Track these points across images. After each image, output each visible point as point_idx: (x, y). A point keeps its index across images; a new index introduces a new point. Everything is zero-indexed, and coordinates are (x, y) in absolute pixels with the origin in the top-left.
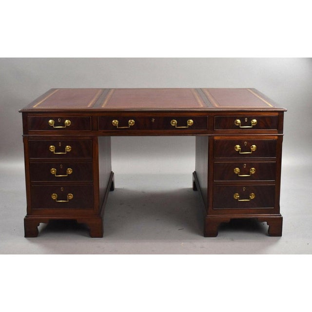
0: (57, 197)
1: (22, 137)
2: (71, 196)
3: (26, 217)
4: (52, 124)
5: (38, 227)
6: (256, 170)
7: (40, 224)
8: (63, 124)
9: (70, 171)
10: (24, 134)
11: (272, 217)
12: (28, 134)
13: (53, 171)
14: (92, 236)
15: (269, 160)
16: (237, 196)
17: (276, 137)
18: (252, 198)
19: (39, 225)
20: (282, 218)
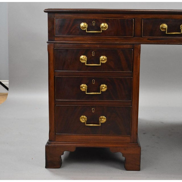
0: (86, 120)
1: (47, 44)
2: (103, 119)
3: (48, 143)
4: (85, 28)
5: (62, 156)
7: (65, 152)
8: (99, 28)
9: (104, 87)
10: (49, 40)
12: (54, 40)
13: (84, 87)
14: (127, 169)
19: (63, 154)
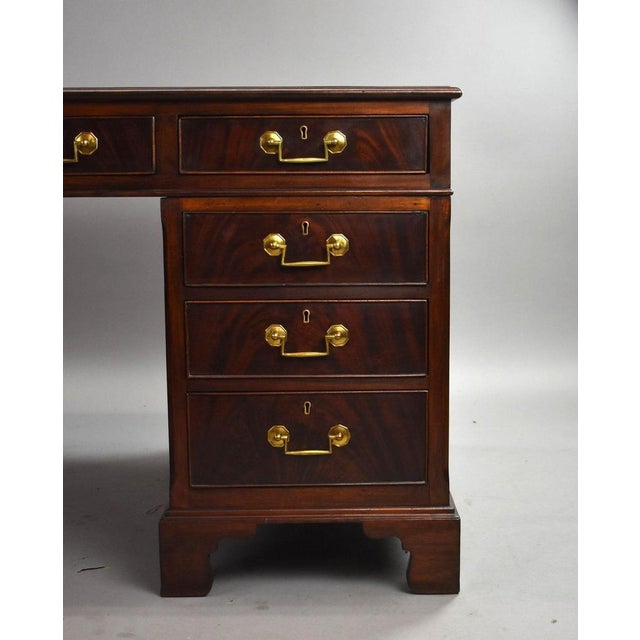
6: (351, 335)
11: (418, 517)
15: (398, 294)
16: (280, 436)
17: (424, 203)
18: (338, 444)
20: (457, 523)
